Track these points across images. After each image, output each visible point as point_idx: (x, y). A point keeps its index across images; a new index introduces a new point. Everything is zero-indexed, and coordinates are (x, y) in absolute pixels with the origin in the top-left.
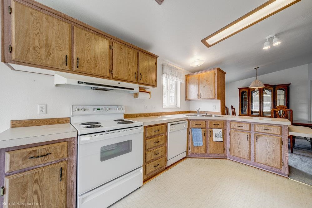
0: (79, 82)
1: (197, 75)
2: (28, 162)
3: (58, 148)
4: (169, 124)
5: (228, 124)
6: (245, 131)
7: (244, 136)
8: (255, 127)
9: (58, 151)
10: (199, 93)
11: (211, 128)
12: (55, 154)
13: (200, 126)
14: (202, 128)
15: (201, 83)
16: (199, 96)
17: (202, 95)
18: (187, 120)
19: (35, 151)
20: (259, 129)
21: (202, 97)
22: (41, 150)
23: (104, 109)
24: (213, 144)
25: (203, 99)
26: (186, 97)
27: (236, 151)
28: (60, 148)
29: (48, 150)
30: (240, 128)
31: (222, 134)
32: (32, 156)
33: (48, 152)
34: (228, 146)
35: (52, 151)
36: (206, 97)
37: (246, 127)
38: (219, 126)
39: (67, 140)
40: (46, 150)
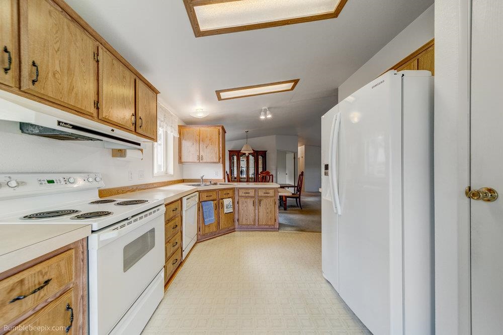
0: (59, 123)
1: (196, 129)
2: (6, 313)
3: (62, 264)
4: (184, 200)
5: (236, 192)
6: (252, 197)
7: (250, 202)
8: (258, 191)
9: (63, 271)
10: (199, 154)
11: (222, 199)
12: (57, 278)
13: (211, 198)
14: (213, 200)
15: (202, 141)
16: (200, 158)
17: (204, 157)
18: (197, 191)
19: (22, 282)
20: (261, 193)
21: (205, 160)
22: (33, 276)
23: (62, 180)
24: (224, 217)
25: (205, 163)
26: (180, 158)
27: (244, 220)
28: (67, 264)
29: (46, 273)
30: (247, 195)
31: (232, 204)
32: (15, 295)
33: (46, 278)
34: (236, 216)
35: (52, 275)
36: (208, 160)
37: (252, 193)
38: (229, 196)
39: (72, 247)
40: (42, 274)
